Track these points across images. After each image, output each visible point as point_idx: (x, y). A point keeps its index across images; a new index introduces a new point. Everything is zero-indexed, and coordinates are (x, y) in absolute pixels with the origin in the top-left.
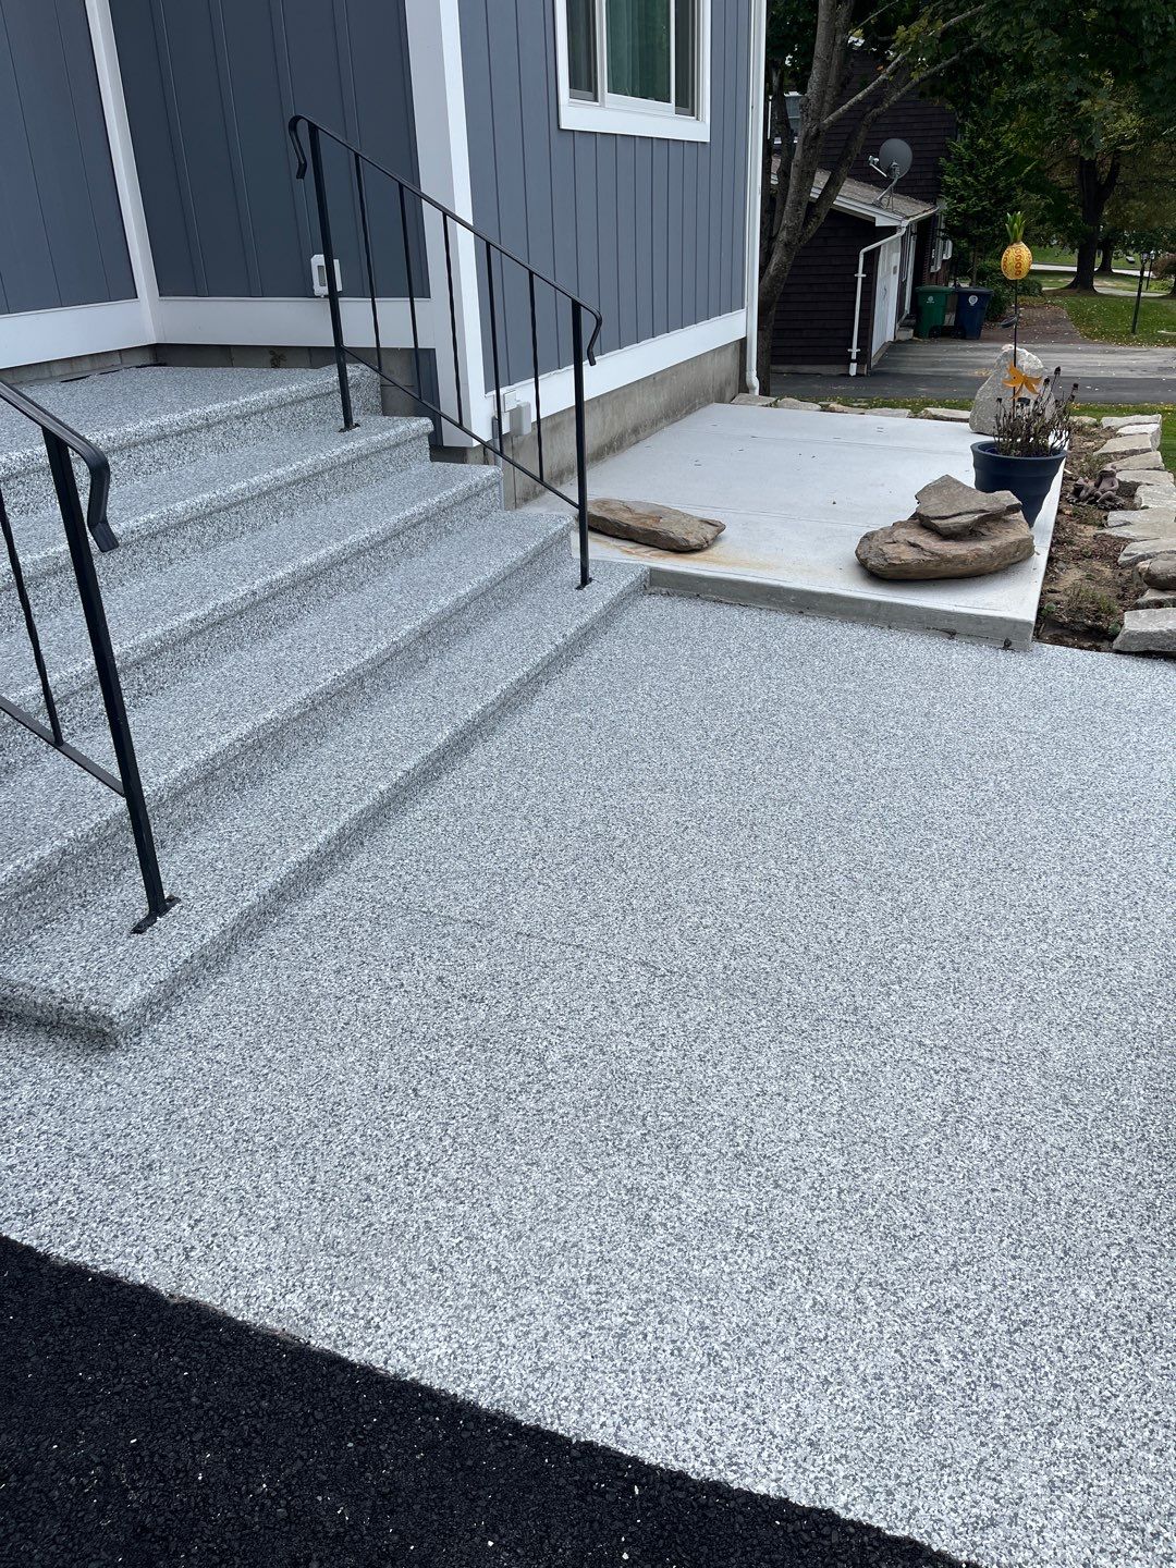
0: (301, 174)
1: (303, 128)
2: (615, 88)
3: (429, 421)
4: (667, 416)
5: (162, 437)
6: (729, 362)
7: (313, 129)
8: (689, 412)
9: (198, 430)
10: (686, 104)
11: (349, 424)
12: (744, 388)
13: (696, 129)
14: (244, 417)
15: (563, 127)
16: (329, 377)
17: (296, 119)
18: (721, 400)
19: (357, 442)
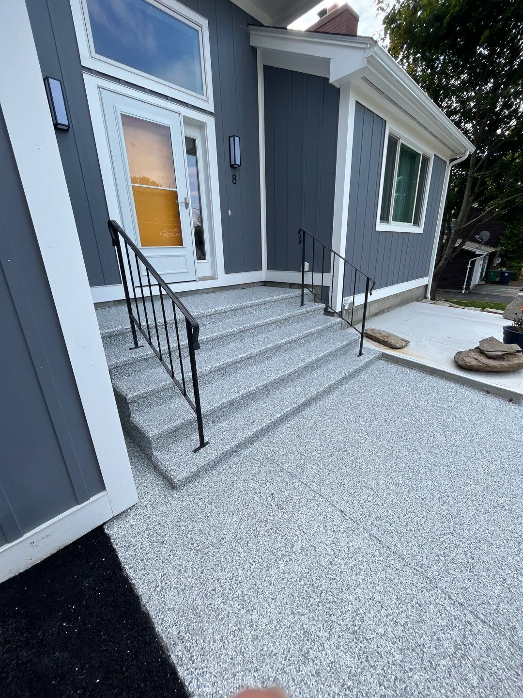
0: (300, 243)
1: (302, 232)
2: (395, 219)
3: (324, 305)
4: (399, 305)
5: (252, 306)
6: (422, 291)
7: (304, 233)
8: (406, 304)
9: (262, 304)
10: (416, 223)
11: (302, 304)
12: (425, 298)
13: (419, 230)
14: (275, 302)
15: (377, 230)
16: (299, 292)
17: (300, 230)
18: (417, 301)
19: (303, 310)
